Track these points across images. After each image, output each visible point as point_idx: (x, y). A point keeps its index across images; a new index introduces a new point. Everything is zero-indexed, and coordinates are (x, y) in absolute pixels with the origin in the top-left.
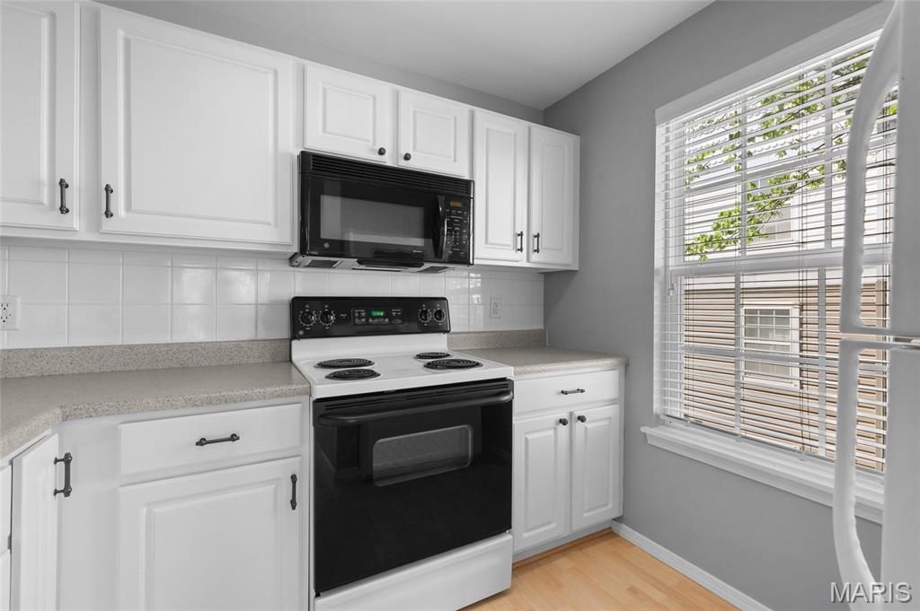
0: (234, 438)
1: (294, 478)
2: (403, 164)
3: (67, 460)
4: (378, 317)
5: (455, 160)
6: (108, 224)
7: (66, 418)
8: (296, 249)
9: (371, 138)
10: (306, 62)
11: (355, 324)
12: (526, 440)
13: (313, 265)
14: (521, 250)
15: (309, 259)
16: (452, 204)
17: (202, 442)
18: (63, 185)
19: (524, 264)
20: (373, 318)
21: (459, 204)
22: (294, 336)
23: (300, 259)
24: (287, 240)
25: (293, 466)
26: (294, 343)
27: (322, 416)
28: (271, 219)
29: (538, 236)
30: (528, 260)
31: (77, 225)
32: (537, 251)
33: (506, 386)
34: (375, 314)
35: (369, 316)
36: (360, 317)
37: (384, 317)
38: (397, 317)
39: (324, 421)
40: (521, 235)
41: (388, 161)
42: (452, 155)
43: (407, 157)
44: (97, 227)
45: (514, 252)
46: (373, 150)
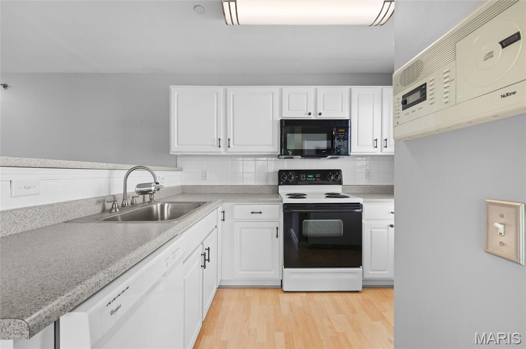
0: (260, 213)
1: (277, 228)
2: (319, 118)
3: (224, 212)
4: (310, 178)
5: (342, 111)
6: (229, 150)
7: (223, 202)
8: (279, 153)
9: (306, 109)
10: (282, 86)
11: (301, 180)
12: (371, 231)
13: (285, 158)
14: (376, 147)
15: (284, 157)
16: (339, 131)
17: (252, 213)
18: (219, 139)
19: (380, 153)
20: (308, 178)
21: (343, 130)
22: (279, 184)
23: (280, 156)
24: (276, 150)
25: (277, 224)
26: (279, 186)
27: (286, 209)
28: (271, 144)
29: (386, 140)
30: (381, 151)
31: (222, 151)
32: (386, 147)
33: (359, 206)
34: (309, 176)
35: (307, 177)
36: (303, 178)
37: (313, 178)
38: (318, 178)
39: (286, 211)
40: (376, 140)
41: (313, 117)
42: (341, 110)
43: (320, 114)
44: (226, 151)
45: (373, 148)
46: (306, 114)
